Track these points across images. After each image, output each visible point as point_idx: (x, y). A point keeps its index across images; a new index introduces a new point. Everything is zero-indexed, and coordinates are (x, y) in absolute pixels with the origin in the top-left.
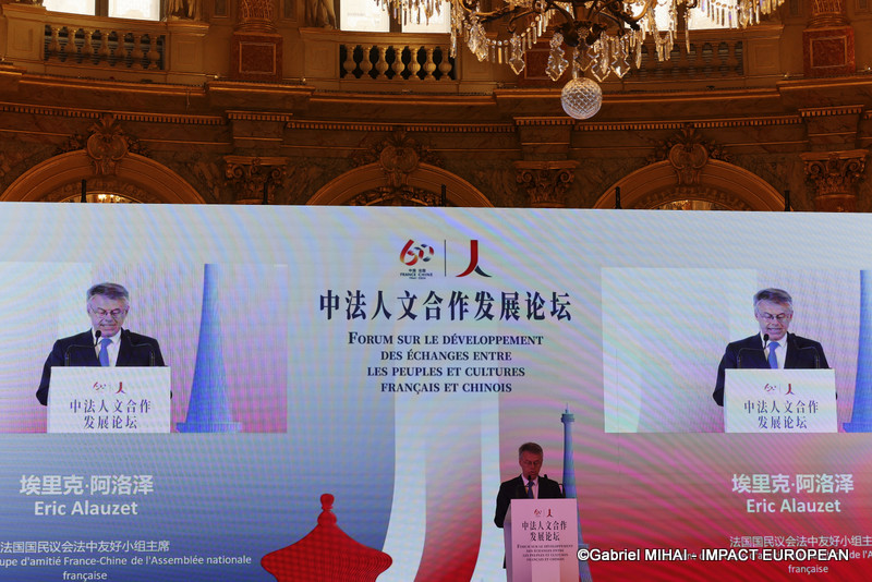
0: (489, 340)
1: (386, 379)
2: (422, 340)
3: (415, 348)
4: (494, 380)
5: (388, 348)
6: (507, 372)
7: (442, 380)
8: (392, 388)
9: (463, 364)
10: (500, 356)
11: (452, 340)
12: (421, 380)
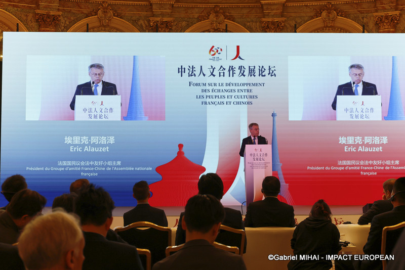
0: (244, 85)
1: (204, 100)
2: (217, 85)
3: (215, 88)
4: (245, 100)
5: (204, 88)
6: (250, 97)
7: (225, 100)
8: (206, 103)
9: (233, 94)
10: (248, 91)
11: (229, 85)
12: (217, 100)
